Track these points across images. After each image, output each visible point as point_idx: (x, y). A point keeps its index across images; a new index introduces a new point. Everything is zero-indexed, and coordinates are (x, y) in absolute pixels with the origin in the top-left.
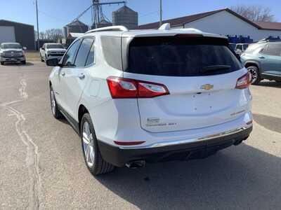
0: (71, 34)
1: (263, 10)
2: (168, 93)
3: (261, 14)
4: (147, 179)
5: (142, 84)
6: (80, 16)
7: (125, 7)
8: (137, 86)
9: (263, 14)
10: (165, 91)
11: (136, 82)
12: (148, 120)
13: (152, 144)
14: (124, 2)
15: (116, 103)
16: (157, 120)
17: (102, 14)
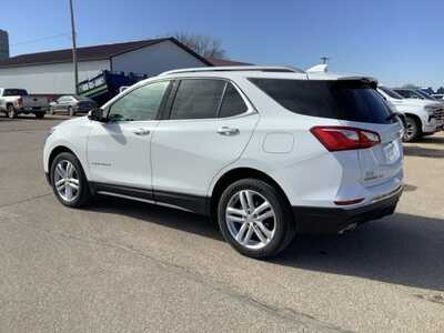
2: (379, 142)
10: (377, 139)
11: (358, 131)
12: (367, 173)
16: (372, 173)
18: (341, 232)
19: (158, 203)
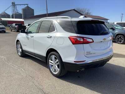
0: (2, 19)
1: (87, 10)
2: (93, 42)
3: (86, 12)
4: (79, 77)
5: (85, 38)
6: (6, 10)
7: (28, 7)
8: (83, 39)
9: (87, 12)
10: (92, 41)
11: (83, 38)
12: (87, 52)
13: (88, 61)
14: (27, 4)
15: (75, 46)
16: (90, 52)
17: (17, 10)
18: (78, 71)
19: (36, 57)
